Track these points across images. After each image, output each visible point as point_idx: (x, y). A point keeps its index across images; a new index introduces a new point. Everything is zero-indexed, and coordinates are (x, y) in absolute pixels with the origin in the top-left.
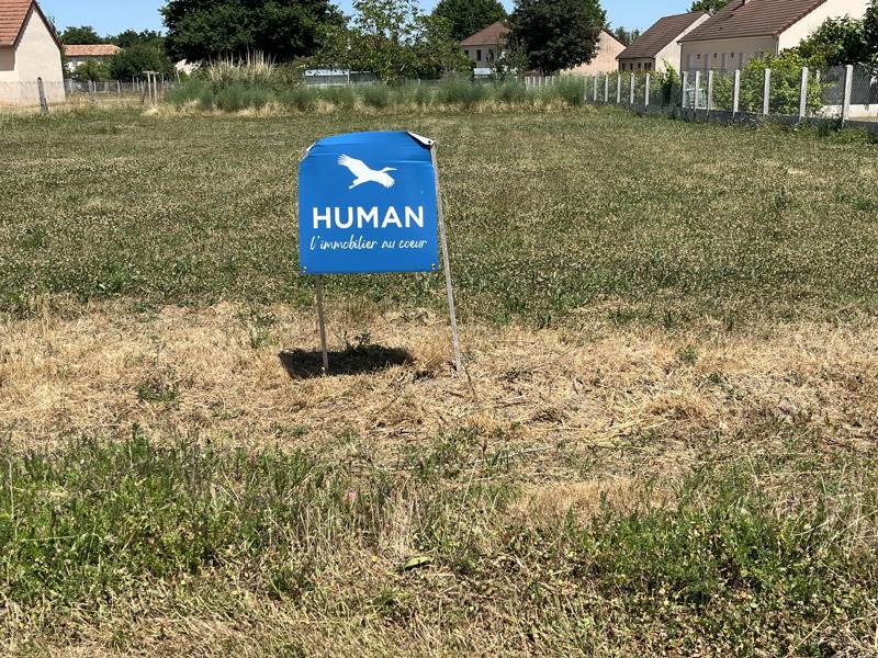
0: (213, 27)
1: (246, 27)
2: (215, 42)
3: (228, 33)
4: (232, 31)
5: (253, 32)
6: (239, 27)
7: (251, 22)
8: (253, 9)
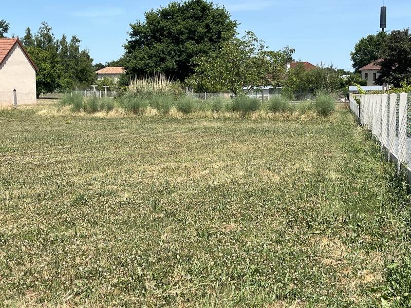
0: (150, 57)
1: (173, 57)
2: (151, 67)
3: (160, 61)
4: (163, 60)
5: (176, 61)
6: (168, 57)
7: (176, 54)
8: (178, 46)
